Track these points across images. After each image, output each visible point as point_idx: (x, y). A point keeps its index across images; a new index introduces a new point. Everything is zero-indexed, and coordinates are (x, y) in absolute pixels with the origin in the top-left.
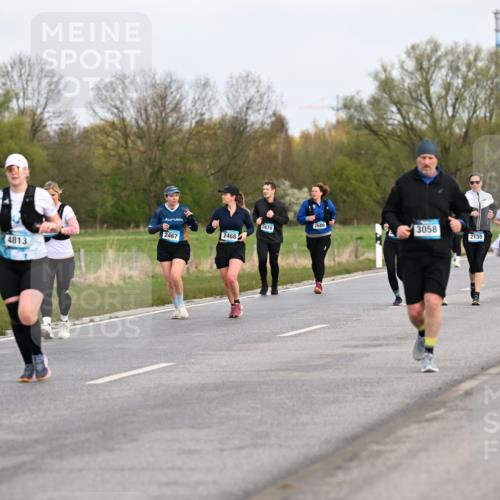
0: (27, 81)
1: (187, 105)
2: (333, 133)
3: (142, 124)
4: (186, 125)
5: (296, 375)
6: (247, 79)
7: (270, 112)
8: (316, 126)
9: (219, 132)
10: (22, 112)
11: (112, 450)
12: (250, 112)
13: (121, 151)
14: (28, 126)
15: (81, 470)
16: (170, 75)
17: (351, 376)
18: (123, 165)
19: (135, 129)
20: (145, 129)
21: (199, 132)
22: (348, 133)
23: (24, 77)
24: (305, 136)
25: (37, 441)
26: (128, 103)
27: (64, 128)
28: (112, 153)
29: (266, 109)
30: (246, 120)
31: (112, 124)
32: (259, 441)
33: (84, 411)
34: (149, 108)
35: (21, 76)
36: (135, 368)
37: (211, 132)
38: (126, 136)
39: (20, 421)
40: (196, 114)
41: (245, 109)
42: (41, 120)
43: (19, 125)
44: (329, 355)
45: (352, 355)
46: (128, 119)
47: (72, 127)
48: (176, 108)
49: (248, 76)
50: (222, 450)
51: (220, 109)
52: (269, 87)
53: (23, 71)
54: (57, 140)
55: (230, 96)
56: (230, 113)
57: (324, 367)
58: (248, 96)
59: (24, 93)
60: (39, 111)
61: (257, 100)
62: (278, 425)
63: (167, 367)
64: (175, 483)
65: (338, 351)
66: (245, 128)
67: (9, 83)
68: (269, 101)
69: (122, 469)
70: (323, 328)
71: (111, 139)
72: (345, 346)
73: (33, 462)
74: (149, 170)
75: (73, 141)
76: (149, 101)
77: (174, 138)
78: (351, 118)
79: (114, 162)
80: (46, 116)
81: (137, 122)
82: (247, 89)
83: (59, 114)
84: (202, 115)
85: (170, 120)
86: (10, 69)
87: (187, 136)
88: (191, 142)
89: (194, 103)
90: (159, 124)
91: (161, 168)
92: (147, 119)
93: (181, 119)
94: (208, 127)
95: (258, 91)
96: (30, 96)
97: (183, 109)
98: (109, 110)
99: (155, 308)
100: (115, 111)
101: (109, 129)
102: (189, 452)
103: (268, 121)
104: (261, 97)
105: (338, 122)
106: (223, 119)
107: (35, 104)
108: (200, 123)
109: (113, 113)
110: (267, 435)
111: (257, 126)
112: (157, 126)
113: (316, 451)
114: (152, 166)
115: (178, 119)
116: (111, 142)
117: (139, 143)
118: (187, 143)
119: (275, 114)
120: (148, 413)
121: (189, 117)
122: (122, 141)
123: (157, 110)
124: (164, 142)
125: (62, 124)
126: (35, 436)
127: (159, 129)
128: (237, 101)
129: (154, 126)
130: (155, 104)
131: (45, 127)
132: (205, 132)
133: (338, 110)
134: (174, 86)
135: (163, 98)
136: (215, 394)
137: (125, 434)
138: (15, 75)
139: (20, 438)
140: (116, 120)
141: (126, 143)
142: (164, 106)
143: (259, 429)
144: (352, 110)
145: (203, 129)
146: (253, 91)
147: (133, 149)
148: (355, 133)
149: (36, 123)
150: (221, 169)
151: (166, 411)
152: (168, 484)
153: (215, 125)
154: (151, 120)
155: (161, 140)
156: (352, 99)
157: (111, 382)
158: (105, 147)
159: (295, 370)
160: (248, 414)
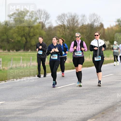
0: (41, 15)
1: (79, 21)
2: (115, 27)
3: (69, 25)
4: (79, 26)
5: (106, 86)
6: (94, 15)
7: (100, 22)
8: (110, 26)
9: (87, 27)
10: (40, 23)
11: (61, 104)
12: (95, 22)
13: (64, 32)
14: (41, 26)
15: (54, 109)
16: (75, 14)
17: (119, 87)
18: (64, 36)
19: (67, 27)
20: (69, 27)
21: (82, 28)
22: (118, 28)
23: (40, 14)
24: (108, 29)
25: (43, 102)
26: (65, 20)
27: (50, 26)
28: (61, 32)
29: (99, 22)
30: (94, 25)
31: (61, 26)
32: (97, 102)
33: (54, 95)
34: (70, 22)
35: (39, 14)
36: (67, 85)
37: (85, 27)
38: (65, 28)
39: (39, 97)
40: (82, 23)
41: (93, 22)
42: (44, 25)
43: (39, 26)
44: (113, 82)
45: (119, 81)
46: (65, 24)
47: (52, 26)
48: (77, 22)
49: (94, 14)
50: (88, 104)
51: (87, 22)
52: (99, 17)
53: (40, 13)
54: (48, 30)
55: (90, 19)
56: (90, 23)
57: (112, 84)
58: (94, 19)
59: (40, 18)
60: (44, 22)
61: (96, 19)
62: (101, 98)
63: (74, 84)
64: (76, 112)
65: (116, 81)
66: (94, 26)
67: (36, 16)
68: (99, 20)
69: (64, 109)
70: (112, 75)
71: (61, 29)
72: (118, 79)
73: (42, 107)
74: (70, 37)
75: (52, 30)
76: (70, 20)
77: (76, 29)
78: (119, 24)
79: (62, 35)
80: (45, 23)
81: (67, 25)
82: (94, 17)
83: (48, 23)
84: (83, 23)
85: (75, 25)
86: (37, 12)
87: (79, 28)
88: (80, 30)
89: (81, 20)
90: (73, 25)
91: (73, 36)
92: (70, 24)
93: (78, 24)
94: (85, 26)
95: (97, 18)
96: (41, 19)
97: (79, 22)
98: (61, 22)
99: (71, 70)
100: (62, 22)
101: (60, 27)
102: (80, 105)
103: (99, 25)
104: (97, 19)
105: (116, 25)
106: (88, 24)
107: (43, 21)
108: (83, 25)
109: (62, 23)
110: (98, 101)
111: (96, 26)
112: (72, 26)
113: (111, 105)
114: (71, 36)
115: (77, 24)
116: (61, 30)
117: (68, 30)
118: (79, 30)
119: (101, 23)
120: (70, 95)
121: (80, 24)
122: (64, 30)
123: (72, 22)
124: (74, 30)
125: (49, 26)
126: (43, 101)
127: (73, 26)
128: (91, 20)
129: (71, 26)
130: (72, 21)
131: (45, 26)
132: (84, 27)
133: (116, 22)
134: (76, 16)
135: (74, 19)
136: (86, 91)
137: (64, 101)
138: (38, 14)
139: (39, 101)
140: (62, 25)
141: (65, 30)
142: (74, 21)
143: (97, 99)
144: (119, 22)
145: (83, 27)
146: (95, 17)
147: (67, 31)
148: (120, 28)
149: (43, 25)
150: (88, 36)
151: (74, 95)
152: (75, 113)
153: (86, 26)
154: (71, 24)
155: (73, 29)
156: (119, 19)
157: (61, 88)
158: (60, 31)
159: (105, 85)
160: (94, 96)
